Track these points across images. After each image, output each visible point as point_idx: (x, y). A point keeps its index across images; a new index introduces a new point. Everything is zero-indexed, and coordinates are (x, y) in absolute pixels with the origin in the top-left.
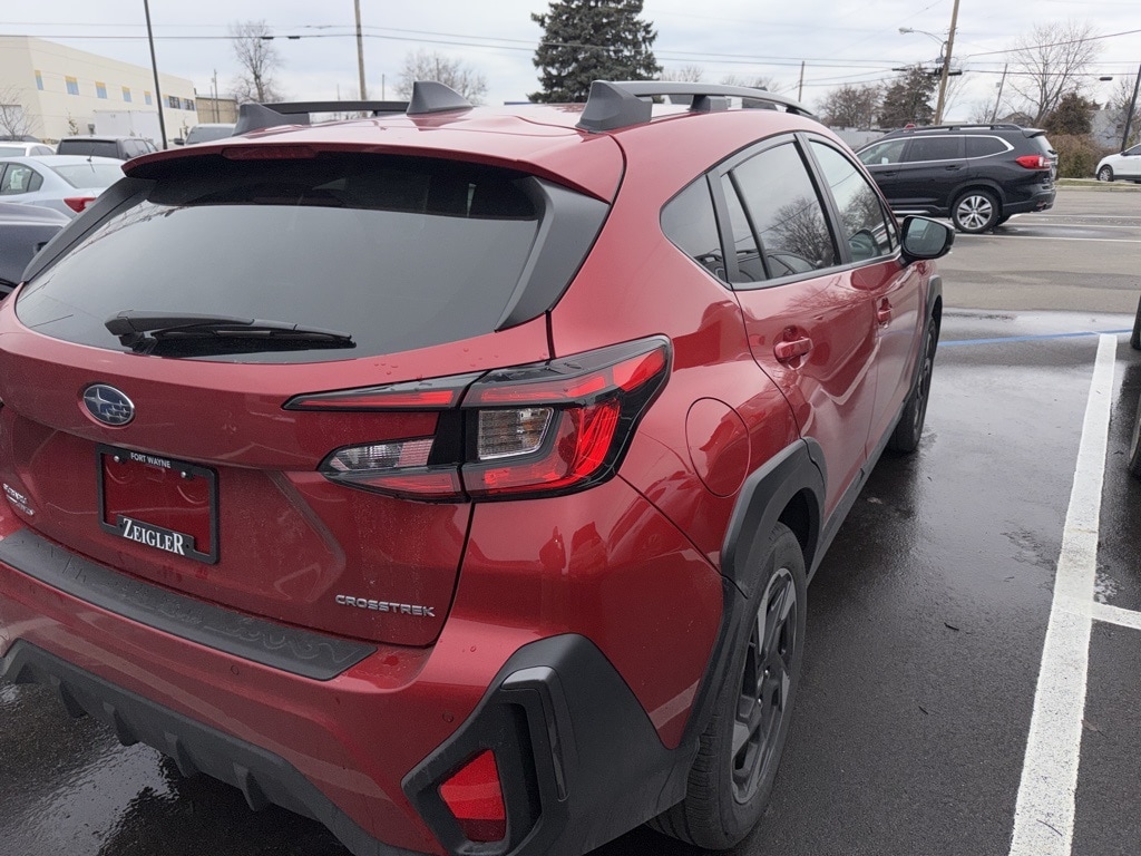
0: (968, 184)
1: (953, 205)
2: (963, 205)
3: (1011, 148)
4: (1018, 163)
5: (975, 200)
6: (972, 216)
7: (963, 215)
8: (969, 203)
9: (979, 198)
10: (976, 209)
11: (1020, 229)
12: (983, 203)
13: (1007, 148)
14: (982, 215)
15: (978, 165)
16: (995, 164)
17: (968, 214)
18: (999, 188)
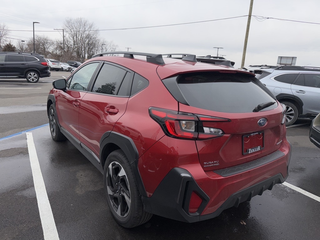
0: (29, 69)
1: (25, 75)
2: (29, 75)
3: (39, 60)
4: (42, 64)
5: (32, 73)
6: (32, 78)
7: (29, 78)
8: (30, 74)
9: (33, 73)
10: (32, 76)
11: (43, 81)
12: (34, 74)
13: (38, 60)
14: (35, 78)
15: (30, 64)
16: (36, 64)
17: (31, 78)
18: (38, 70)
